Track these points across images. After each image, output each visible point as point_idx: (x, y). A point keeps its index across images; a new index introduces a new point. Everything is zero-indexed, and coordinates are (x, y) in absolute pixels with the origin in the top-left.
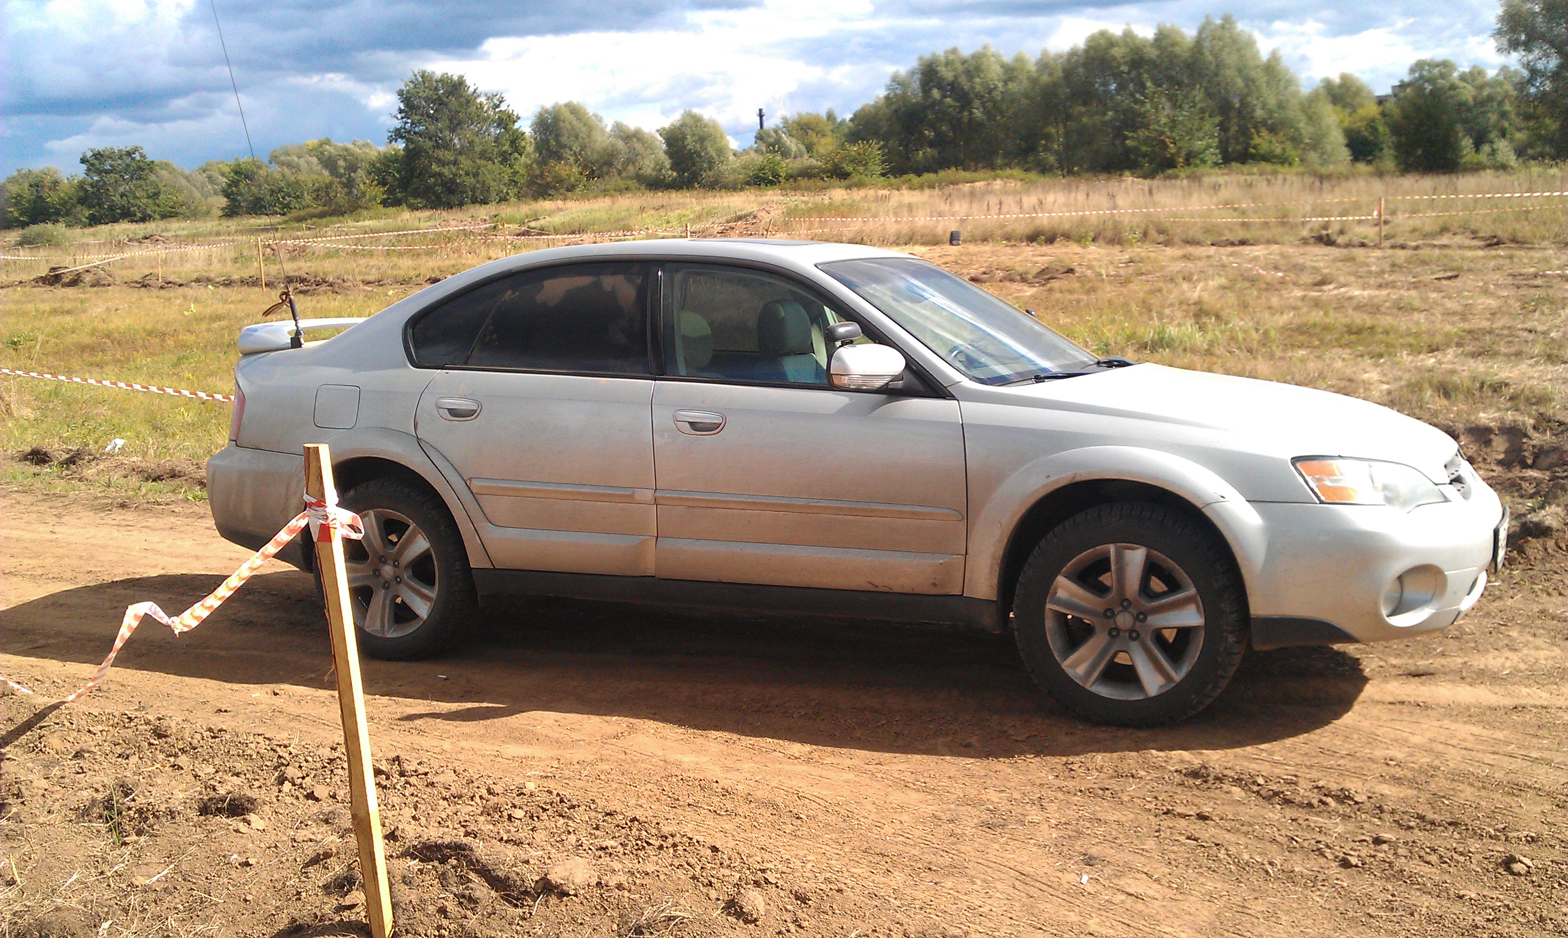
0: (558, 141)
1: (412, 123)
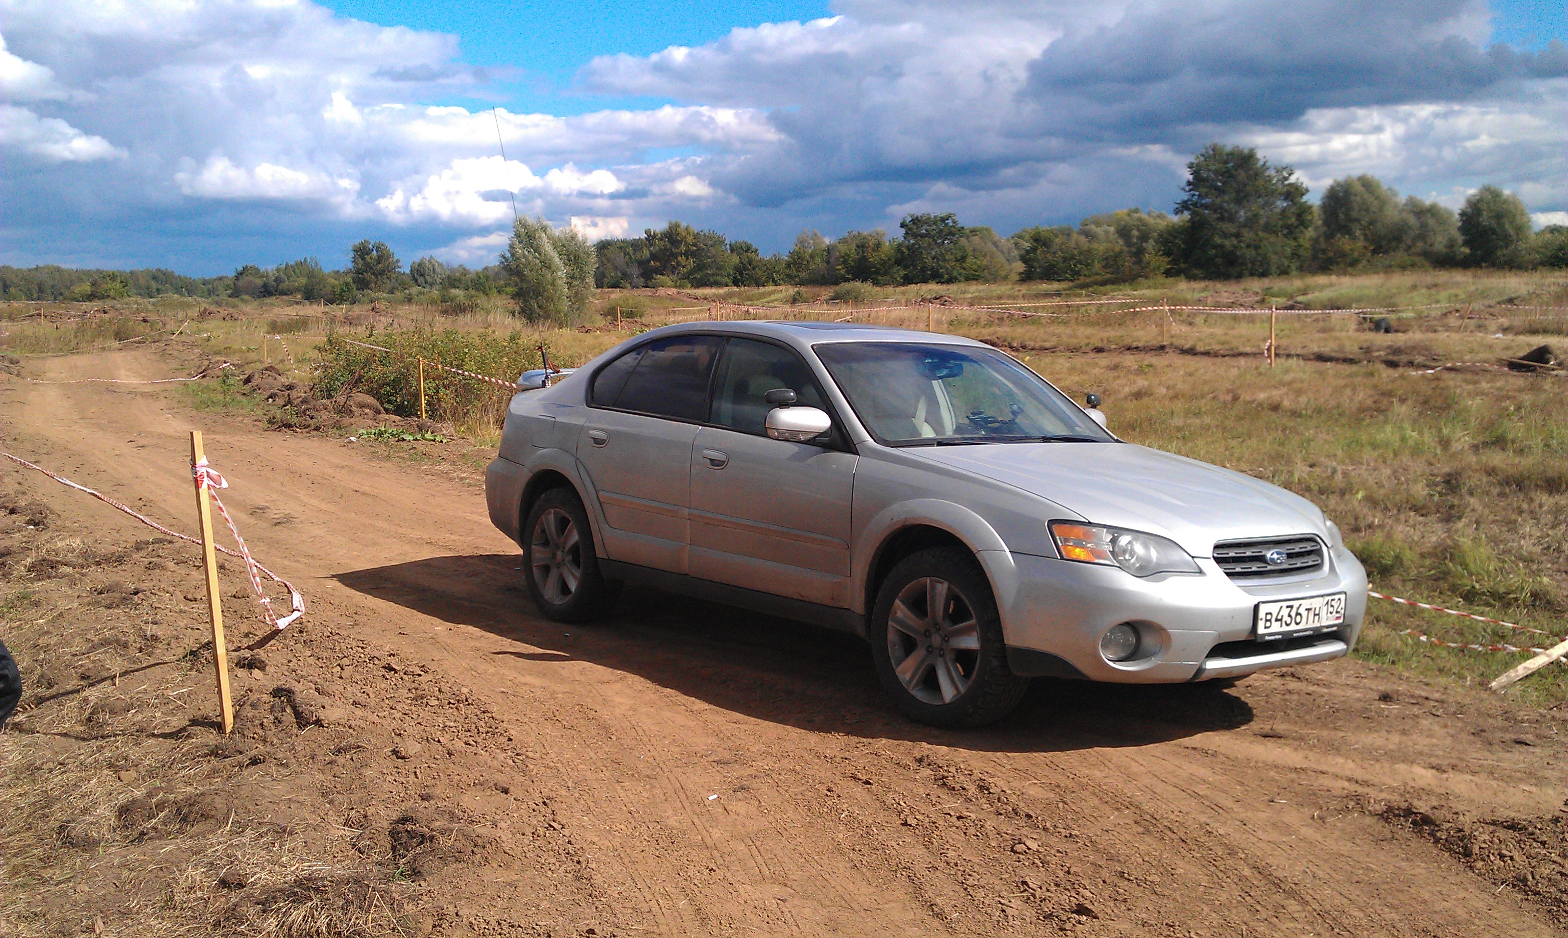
0: (1347, 214)
1: (1199, 196)
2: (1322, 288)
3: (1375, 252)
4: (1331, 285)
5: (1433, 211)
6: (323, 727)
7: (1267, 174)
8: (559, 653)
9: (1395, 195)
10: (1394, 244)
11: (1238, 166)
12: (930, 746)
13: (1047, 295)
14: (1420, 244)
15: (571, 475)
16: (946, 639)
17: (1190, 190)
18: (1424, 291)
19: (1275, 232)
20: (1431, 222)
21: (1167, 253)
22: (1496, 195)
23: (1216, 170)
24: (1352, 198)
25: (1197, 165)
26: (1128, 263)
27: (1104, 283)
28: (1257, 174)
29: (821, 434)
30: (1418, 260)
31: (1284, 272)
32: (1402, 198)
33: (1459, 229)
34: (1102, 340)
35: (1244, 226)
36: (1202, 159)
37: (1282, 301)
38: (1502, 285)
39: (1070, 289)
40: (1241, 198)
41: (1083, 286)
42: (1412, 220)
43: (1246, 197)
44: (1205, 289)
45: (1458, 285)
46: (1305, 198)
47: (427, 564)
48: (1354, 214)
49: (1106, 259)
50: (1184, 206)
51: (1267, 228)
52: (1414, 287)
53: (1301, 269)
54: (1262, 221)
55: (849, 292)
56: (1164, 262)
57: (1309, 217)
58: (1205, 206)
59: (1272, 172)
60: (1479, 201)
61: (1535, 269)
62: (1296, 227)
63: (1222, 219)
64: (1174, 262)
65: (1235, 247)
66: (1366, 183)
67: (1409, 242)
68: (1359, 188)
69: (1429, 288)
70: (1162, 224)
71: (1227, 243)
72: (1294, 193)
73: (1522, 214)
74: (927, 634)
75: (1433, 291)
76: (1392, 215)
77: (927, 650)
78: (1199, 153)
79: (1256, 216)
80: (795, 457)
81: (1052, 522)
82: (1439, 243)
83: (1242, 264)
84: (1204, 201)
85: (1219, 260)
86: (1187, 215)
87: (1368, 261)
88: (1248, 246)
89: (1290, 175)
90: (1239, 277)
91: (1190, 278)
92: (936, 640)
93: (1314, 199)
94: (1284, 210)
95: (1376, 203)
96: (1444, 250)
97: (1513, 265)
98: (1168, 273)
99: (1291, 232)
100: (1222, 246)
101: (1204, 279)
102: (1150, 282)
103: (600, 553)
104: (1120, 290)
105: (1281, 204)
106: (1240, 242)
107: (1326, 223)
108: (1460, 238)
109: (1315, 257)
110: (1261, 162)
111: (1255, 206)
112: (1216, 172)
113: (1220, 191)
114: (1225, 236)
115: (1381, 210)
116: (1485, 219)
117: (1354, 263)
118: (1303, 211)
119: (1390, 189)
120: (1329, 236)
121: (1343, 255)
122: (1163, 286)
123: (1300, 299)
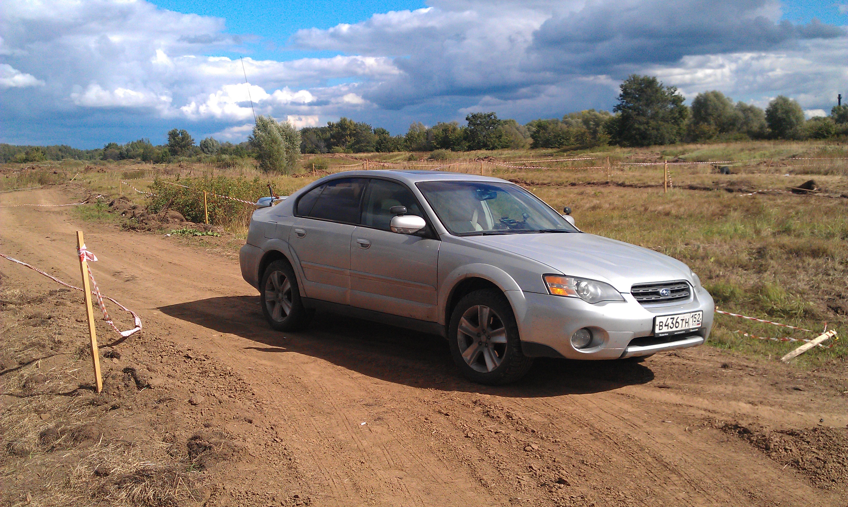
0: (706, 112)
1: (627, 102)
2: (693, 151)
3: (721, 131)
4: (698, 149)
5: (751, 109)
6: (151, 388)
7: (663, 90)
8: (281, 348)
9: (731, 101)
10: (731, 127)
11: (647, 87)
12: (480, 395)
13: (545, 156)
14: (745, 128)
15: (286, 253)
16: (489, 337)
17: (622, 99)
18: (747, 152)
19: (667, 121)
20: (751, 115)
21: (610, 133)
22: (785, 101)
23: (635, 88)
24: (709, 103)
25: (625, 86)
26: (588, 138)
27: (576, 149)
28: (657, 91)
29: (421, 230)
30: (744, 135)
31: (672, 142)
32: (735, 103)
33: (766, 119)
34: (575, 179)
35: (651, 118)
36: (628, 82)
37: (671, 158)
38: (789, 149)
39: (558, 152)
40: (649, 103)
41: (565, 151)
42: (741, 115)
43: (651, 102)
44: (630, 152)
45: (765, 148)
46: (683, 103)
47: (209, 301)
48: (710, 111)
49: (577, 136)
50: (618, 108)
51: (664, 119)
52: (742, 150)
53: (681, 141)
54: (661, 115)
55: (438, 155)
56: (608, 137)
57: (686, 113)
58: (629, 108)
59: (665, 89)
60: (776, 104)
61: (807, 139)
62: (678, 119)
63: (638, 114)
64: (613, 137)
65: (646, 129)
66: (717, 95)
67: (739, 126)
68: (712, 97)
69: (750, 150)
70: (606, 118)
71: (642, 127)
72: (678, 100)
73: (799, 111)
74: (478, 335)
75: (752, 152)
76: (730, 112)
77: (479, 343)
78: (626, 80)
79: (657, 112)
80: (406, 242)
81: (545, 275)
82: (755, 126)
83: (650, 139)
84: (629, 105)
85: (637, 137)
86: (620, 113)
87: (717, 136)
88: (653, 129)
89: (675, 91)
90: (648, 145)
91: (622, 146)
92: (483, 338)
93: (688, 103)
94: (672, 110)
95: (721, 105)
96: (758, 130)
97: (795, 138)
98: (610, 144)
99: (676, 121)
100: (639, 129)
101: (630, 146)
102: (601, 148)
103: (302, 294)
104: (584, 153)
105: (670, 106)
106: (649, 126)
107: (695, 116)
108: (766, 124)
109: (688, 135)
110: (659, 84)
111: (656, 107)
112: (635, 89)
113: (638, 100)
114: (641, 123)
115: (724, 109)
116: (780, 114)
117: (710, 137)
118: (682, 111)
119: (728, 98)
120: (696, 123)
121: (704, 133)
122: (608, 150)
123: (681, 157)
